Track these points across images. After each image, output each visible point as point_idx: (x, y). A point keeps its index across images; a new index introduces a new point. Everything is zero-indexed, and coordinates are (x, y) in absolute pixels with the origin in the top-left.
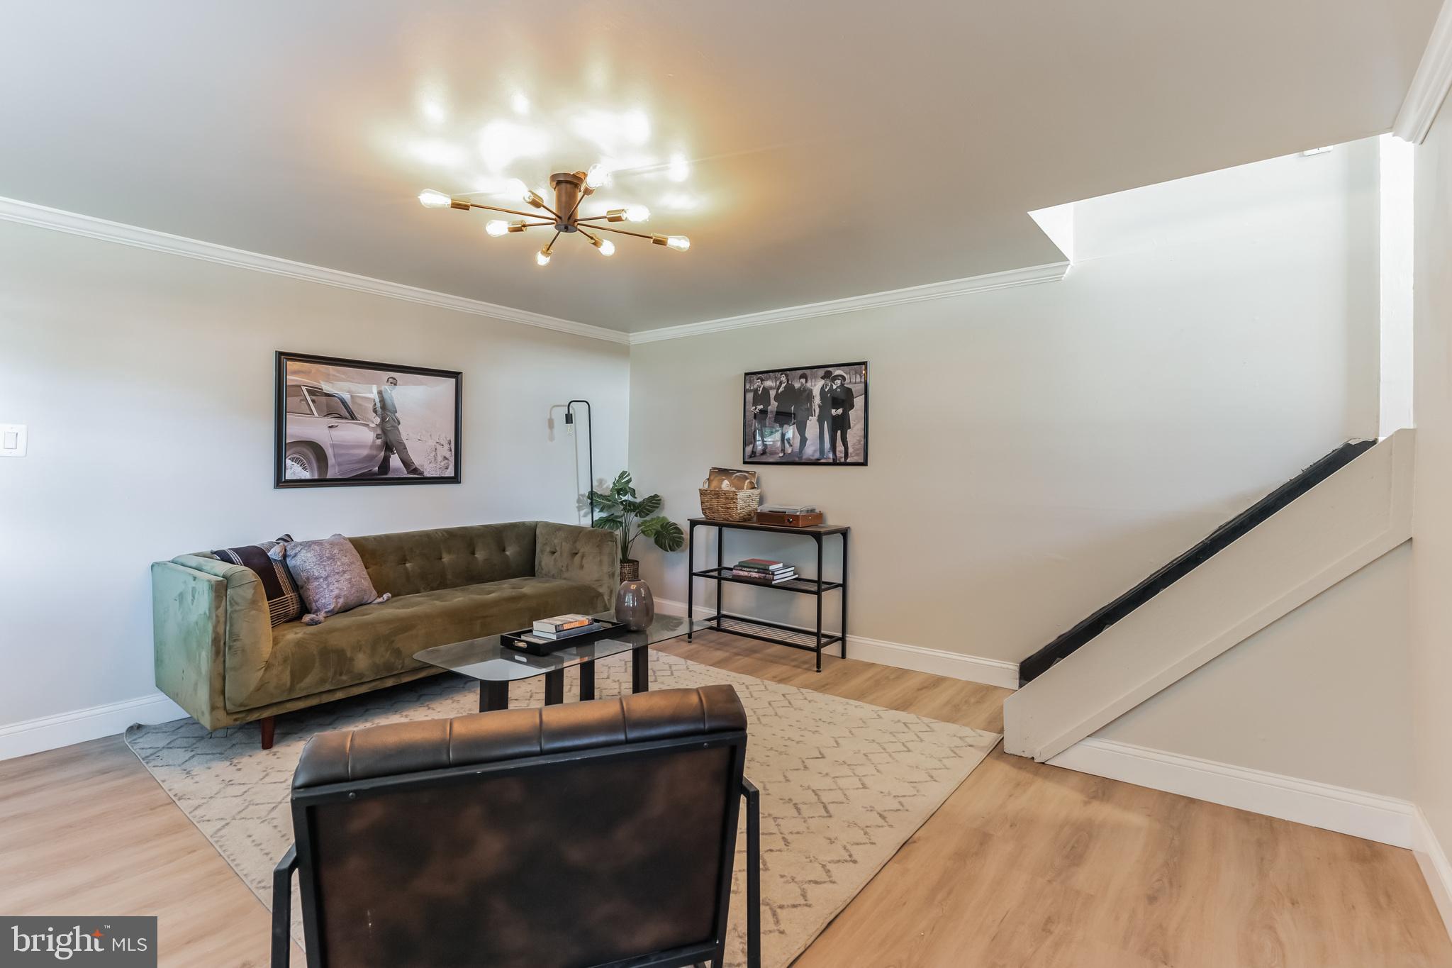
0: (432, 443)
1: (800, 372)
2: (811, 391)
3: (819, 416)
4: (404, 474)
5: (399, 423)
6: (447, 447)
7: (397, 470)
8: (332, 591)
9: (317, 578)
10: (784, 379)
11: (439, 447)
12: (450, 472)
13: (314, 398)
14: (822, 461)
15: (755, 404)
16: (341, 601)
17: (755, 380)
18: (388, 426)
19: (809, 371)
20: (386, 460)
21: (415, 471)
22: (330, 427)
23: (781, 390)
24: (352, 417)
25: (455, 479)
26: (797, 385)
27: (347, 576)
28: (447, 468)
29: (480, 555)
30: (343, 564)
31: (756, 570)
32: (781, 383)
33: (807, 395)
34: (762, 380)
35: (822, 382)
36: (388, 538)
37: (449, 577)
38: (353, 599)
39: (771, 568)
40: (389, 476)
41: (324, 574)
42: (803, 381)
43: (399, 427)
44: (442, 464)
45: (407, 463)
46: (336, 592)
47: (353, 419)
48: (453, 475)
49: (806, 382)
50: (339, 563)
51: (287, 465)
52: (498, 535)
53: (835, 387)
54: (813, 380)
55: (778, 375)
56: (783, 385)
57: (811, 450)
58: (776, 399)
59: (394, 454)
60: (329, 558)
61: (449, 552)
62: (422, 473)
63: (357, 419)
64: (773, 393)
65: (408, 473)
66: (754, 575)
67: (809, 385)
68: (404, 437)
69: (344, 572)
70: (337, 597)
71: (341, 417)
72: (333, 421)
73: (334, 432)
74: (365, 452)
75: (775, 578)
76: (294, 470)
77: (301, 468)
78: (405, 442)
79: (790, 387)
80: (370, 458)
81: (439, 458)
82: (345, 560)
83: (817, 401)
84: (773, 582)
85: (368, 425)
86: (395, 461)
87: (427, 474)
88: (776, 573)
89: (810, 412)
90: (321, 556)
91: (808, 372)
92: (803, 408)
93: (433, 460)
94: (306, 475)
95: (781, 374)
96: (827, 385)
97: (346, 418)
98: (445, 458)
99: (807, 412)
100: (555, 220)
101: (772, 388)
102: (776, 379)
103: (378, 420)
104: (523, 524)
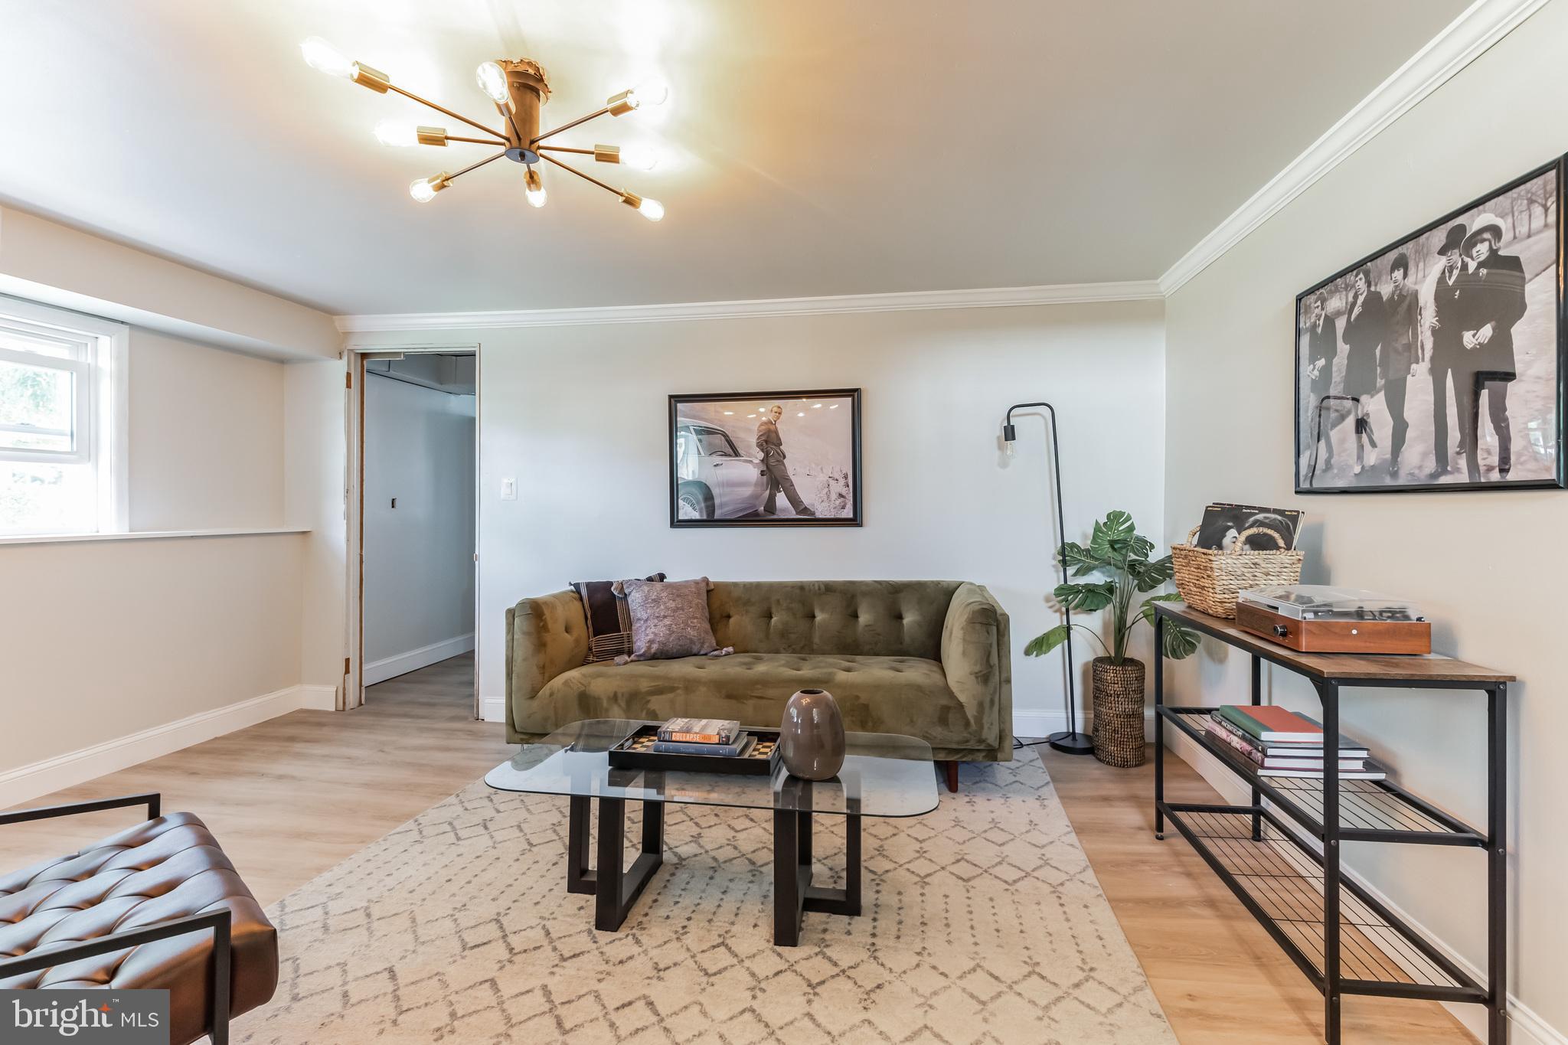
0: (823, 478)
1: (1392, 256)
2: (1415, 295)
3: (1432, 359)
4: (793, 515)
5: (784, 457)
6: (842, 481)
7: (784, 510)
8: (647, 635)
9: (639, 619)
10: (1361, 284)
11: (832, 482)
12: (848, 513)
13: (700, 437)
14: (1444, 480)
15: (1313, 360)
16: (655, 647)
17: (1312, 305)
18: (772, 462)
19: (1411, 245)
20: (772, 499)
21: (805, 510)
22: (715, 466)
23: (1357, 311)
24: (735, 454)
25: (856, 521)
26: (1386, 290)
27: (667, 622)
28: (843, 507)
29: (864, 618)
30: (667, 608)
31: (1240, 733)
32: (1356, 297)
33: (1406, 306)
34: (1324, 301)
35: (1442, 262)
36: (758, 586)
37: (816, 640)
38: (673, 645)
39: (1265, 736)
40: (775, 517)
41: (645, 616)
42: (1398, 274)
43: (785, 461)
44: (837, 502)
45: (794, 500)
46: (651, 636)
47: (737, 456)
48: (851, 516)
49: (1405, 276)
50: (662, 607)
51: (680, 506)
52: (892, 596)
53: (1472, 266)
54: (1421, 265)
55: (1350, 278)
56: (1361, 299)
57: (1417, 459)
58: (1346, 339)
59: (780, 492)
60: (654, 600)
61: (822, 610)
62: (813, 514)
63: (740, 456)
64: (1341, 324)
65: (797, 514)
66: (1236, 742)
67: (1410, 282)
68: (790, 472)
69: (665, 617)
70: (651, 642)
71: (726, 455)
72: (717, 459)
73: (719, 471)
74: (747, 492)
75: (1268, 762)
76: (687, 512)
77: (691, 508)
78: (792, 478)
79: (1374, 298)
80: (756, 497)
81: (834, 496)
82: (671, 604)
83: (1429, 317)
84: (1260, 772)
85: (751, 461)
86: (781, 500)
87: (819, 515)
88: (1270, 752)
89: (1411, 353)
90: (647, 598)
91: (1408, 249)
92: (1399, 346)
93: (825, 498)
94: (696, 515)
95: (1356, 276)
96: (1451, 269)
97: (730, 456)
98: (841, 496)
99: (1406, 354)
100: (508, 139)
101: (1339, 313)
102: (1348, 287)
103: (761, 455)
104: (938, 583)
